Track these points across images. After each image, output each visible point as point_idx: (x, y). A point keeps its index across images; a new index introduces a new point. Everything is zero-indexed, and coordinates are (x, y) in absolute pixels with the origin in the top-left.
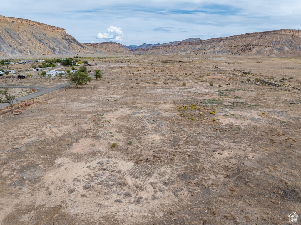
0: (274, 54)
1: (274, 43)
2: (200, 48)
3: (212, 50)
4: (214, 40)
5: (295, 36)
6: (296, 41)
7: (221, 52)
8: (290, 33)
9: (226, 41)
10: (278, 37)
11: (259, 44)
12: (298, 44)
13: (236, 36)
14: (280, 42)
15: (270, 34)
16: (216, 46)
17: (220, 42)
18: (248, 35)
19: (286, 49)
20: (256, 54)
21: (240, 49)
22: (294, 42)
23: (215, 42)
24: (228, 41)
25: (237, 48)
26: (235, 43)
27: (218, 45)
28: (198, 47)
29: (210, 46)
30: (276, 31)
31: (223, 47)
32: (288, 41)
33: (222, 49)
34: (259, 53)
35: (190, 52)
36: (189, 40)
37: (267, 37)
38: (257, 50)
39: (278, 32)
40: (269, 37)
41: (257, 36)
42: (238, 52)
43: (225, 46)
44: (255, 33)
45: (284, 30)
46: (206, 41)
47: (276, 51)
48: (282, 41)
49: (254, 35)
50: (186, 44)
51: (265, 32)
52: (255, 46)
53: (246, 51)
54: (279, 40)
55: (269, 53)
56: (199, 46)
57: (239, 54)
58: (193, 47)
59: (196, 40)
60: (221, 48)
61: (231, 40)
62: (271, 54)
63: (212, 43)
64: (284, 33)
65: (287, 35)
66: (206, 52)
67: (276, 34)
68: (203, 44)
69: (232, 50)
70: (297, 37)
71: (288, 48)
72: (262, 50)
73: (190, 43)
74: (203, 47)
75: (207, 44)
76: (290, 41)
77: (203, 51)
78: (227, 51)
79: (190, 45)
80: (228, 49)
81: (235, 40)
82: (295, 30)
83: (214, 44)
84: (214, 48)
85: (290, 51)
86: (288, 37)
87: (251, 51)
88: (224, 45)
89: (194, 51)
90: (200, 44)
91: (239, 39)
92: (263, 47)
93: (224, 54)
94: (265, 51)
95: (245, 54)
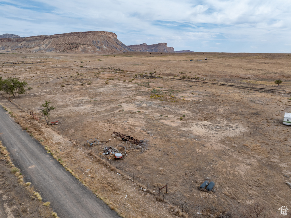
0: (97, 51)
1: (94, 42)
2: (23, 46)
3: (37, 48)
4: (38, 38)
5: (108, 37)
6: (110, 41)
7: (48, 50)
8: (105, 34)
9: (51, 39)
10: (96, 38)
11: (83, 43)
12: (112, 43)
13: (60, 35)
14: (99, 42)
15: (90, 34)
16: (41, 44)
17: (44, 40)
18: (71, 34)
19: (105, 47)
20: (82, 52)
21: (67, 47)
22: (109, 41)
23: (39, 39)
24: (52, 39)
25: (63, 47)
26: (60, 41)
27: (42, 43)
28: (20, 45)
29: (34, 44)
30: (94, 32)
31: (49, 46)
32: (105, 41)
33: (48, 47)
34: (84, 51)
35: (12, 50)
36: (4, 36)
37: (88, 37)
38: (82, 48)
39: (96, 33)
40: (89, 37)
41: (79, 35)
42: (65, 50)
43: (51, 44)
44: (77, 33)
45: (100, 32)
46: (28, 38)
47: (97, 49)
48: (100, 41)
49: (76, 34)
50: (4, 41)
51: (85, 33)
52: (80, 45)
53: (73, 49)
54: (98, 39)
55: (92, 50)
56: (21, 43)
57: (67, 52)
58: (13, 45)
59: (13, 37)
60: (47, 45)
61: (55, 39)
62: (95, 51)
63: (36, 41)
64: (100, 34)
65: (103, 36)
66: (32, 50)
67: (94, 34)
68: (25, 41)
69: (59, 48)
70: (110, 37)
71: (106, 46)
72: (86, 48)
73: (9, 40)
74: (27, 45)
75: (30, 42)
76: (106, 41)
77: (28, 50)
78: (54, 49)
79: (9, 42)
80: (54, 47)
81: (59, 38)
82: (108, 32)
83: (38, 41)
84: (39, 46)
85: (108, 49)
86: (104, 37)
87: (77, 49)
88: (49, 43)
89: (16, 49)
90: (22, 42)
91: (63, 38)
92: (86, 46)
93: (51, 52)
94: (89, 49)
95: (72, 52)
